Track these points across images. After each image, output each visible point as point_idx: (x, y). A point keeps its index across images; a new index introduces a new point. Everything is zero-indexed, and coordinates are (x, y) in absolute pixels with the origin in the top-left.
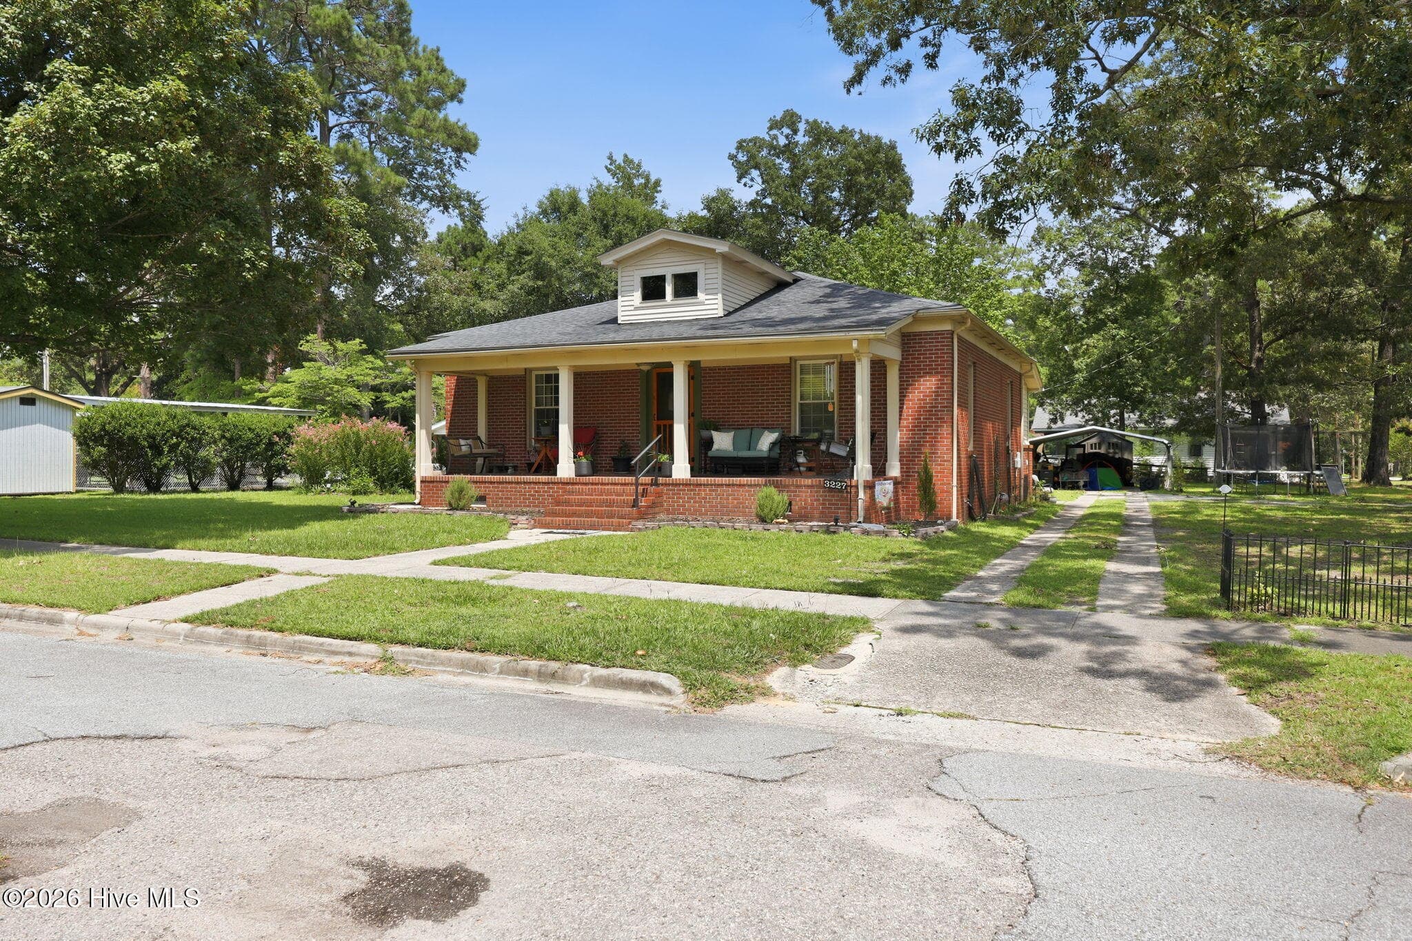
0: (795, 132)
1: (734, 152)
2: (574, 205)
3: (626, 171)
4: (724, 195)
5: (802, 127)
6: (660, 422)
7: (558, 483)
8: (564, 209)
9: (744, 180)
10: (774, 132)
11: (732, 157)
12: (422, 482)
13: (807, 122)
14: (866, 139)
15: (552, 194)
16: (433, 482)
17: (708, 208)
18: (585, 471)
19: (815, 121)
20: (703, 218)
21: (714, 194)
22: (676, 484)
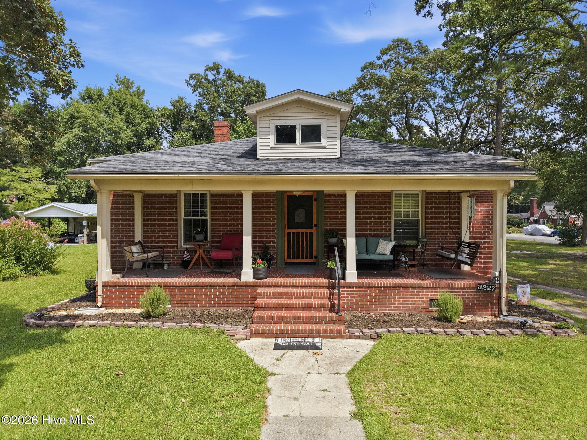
0: (219, 73)
1: (188, 79)
2: (100, 97)
3: (126, 84)
4: (180, 100)
5: (222, 71)
6: (292, 231)
7: (243, 286)
8: (95, 97)
9: (195, 93)
10: (208, 72)
11: (187, 82)
12: (104, 286)
13: (225, 70)
14: (252, 81)
15: (87, 89)
16: (116, 286)
17: (173, 105)
18: (262, 275)
19: (229, 69)
20: (171, 110)
21: (177, 99)
22: (350, 286)
